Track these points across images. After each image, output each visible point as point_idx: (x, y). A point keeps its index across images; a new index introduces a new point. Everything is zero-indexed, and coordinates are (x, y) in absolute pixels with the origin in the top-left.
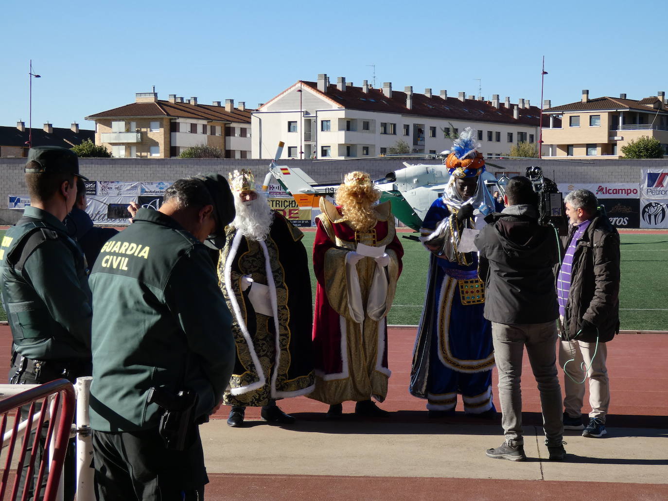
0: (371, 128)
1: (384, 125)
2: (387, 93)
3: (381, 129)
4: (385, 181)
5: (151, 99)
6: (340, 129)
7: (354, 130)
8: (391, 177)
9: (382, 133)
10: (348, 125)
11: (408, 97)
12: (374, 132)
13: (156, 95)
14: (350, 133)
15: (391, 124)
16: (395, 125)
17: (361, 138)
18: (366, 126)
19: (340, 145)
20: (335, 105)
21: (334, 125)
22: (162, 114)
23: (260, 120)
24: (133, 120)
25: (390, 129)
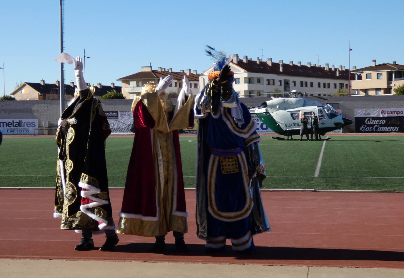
0: (261, 82)
1: (268, 80)
2: (269, 64)
3: (267, 83)
4: (261, 107)
5: (149, 70)
6: (245, 83)
7: (253, 83)
8: (265, 105)
9: (267, 85)
10: (249, 81)
11: (281, 65)
12: (263, 84)
13: (151, 67)
14: (250, 85)
15: (272, 80)
16: (274, 80)
17: (256, 87)
18: (259, 81)
19: (245, 91)
20: (242, 70)
21: (242, 81)
22: (154, 77)
23: (204, 79)
24: (140, 80)
25: (272, 82)
